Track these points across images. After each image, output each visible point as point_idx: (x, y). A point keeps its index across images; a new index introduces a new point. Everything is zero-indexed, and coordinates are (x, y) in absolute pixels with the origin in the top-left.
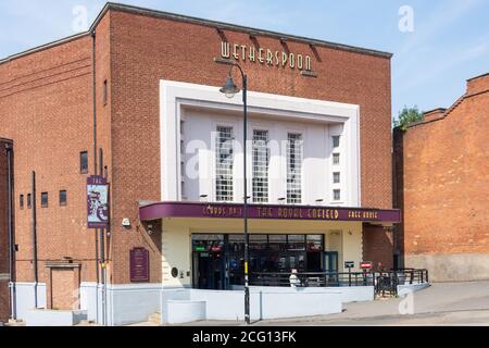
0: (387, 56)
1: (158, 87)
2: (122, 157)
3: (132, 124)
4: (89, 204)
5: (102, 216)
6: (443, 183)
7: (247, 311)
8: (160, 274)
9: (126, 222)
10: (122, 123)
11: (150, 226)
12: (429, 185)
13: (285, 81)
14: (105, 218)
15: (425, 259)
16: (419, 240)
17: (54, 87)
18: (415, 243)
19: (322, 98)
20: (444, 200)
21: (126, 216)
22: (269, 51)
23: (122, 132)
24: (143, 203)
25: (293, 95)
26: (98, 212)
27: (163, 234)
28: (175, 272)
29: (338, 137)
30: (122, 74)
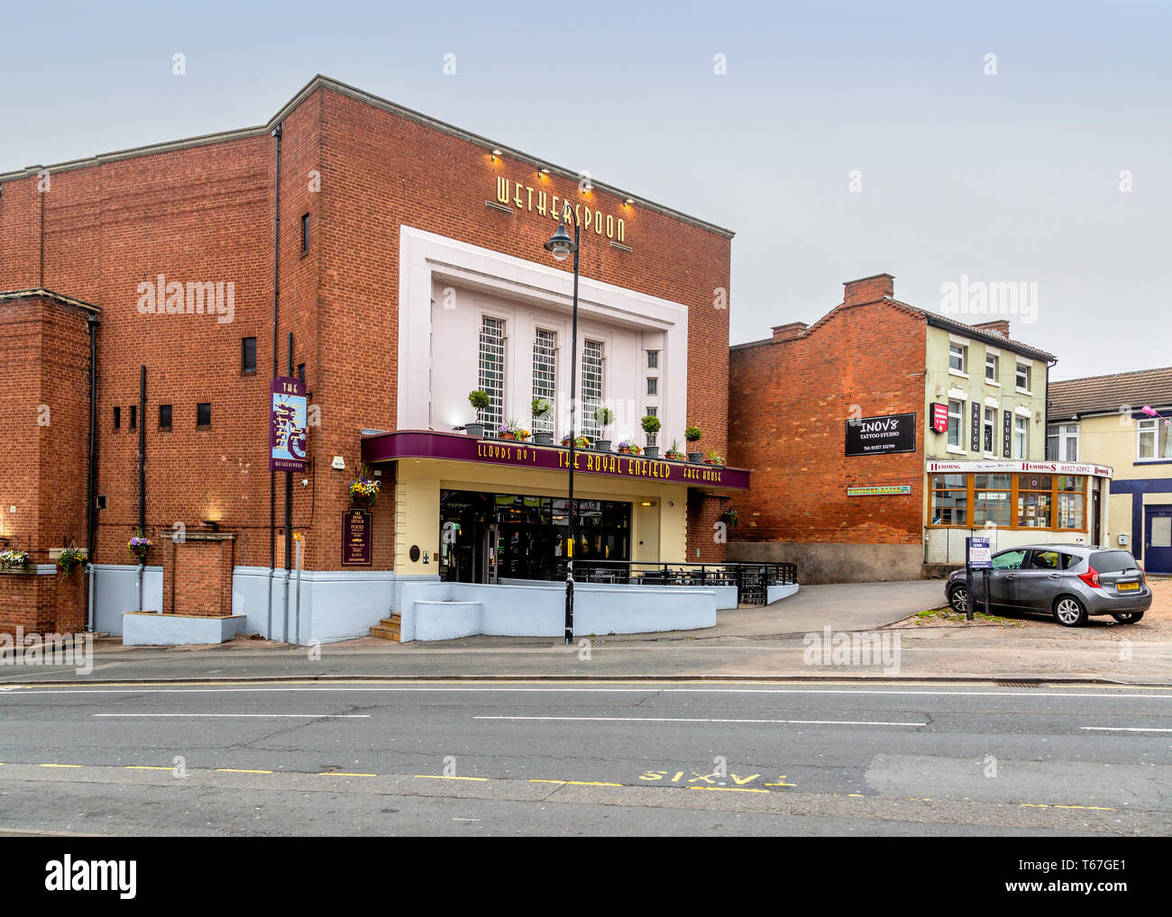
0: (727, 236)
1: (397, 236)
2: (336, 349)
3: (353, 295)
4: (274, 428)
5: (296, 449)
6: (801, 435)
7: (569, 622)
8: (392, 555)
9: (339, 462)
10: (337, 291)
11: (378, 473)
12: (779, 437)
13: (588, 255)
14: (302, 454)
15: (767, 548)
16: (757, 520)
17: (192, 220)
18: (754, 524)
19: (639, 288)
20: (803, 461)
21: (339, 454)
22: (566, 203)
23: (336, 306)
24: (369, 432)
25: (598, 279)
26: (290, 443)
27: (399, 488)
28: (415, 554)
29: (656, 353)
30: (338, 205)
